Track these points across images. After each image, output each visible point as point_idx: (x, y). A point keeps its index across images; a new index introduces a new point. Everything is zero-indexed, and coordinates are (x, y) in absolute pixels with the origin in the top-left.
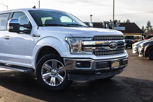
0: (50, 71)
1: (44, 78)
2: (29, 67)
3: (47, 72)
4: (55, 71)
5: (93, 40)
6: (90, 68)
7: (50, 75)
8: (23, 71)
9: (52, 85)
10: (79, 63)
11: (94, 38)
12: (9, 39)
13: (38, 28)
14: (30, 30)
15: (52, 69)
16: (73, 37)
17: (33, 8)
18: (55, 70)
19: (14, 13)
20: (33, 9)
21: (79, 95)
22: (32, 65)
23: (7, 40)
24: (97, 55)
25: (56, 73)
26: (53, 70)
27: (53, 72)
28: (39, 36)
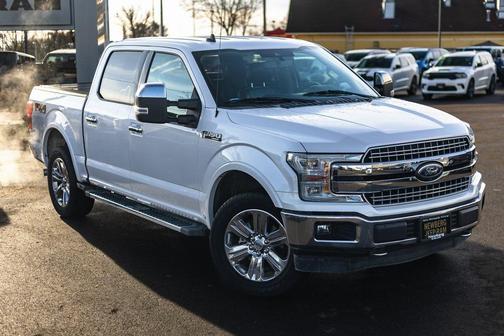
0: (249, 240)
1: (233, 259)
2: (196, 219)
3: (240, 241)
4: (263, 241)
5: (367, 161)
6: (355, 242)
7: (249, 251)
8: (178, 228)
9: (253, 279)
10: (324, 227)
11: (369, 154)
12: (141, 132)
13: (217, 112)
14: (196, 115)
15: (255, 235)
16: (307, 153)
17: (209, 40)
18: (260, 238)
19: (155, 53)
20: (209, 43)
21: (323, 316)
22: (201, 217)
23: (136, 135)
24: (377, 203)
25: (264, 247)
26: (256, 238)
27: (257, 244)
28: (220, 140)
